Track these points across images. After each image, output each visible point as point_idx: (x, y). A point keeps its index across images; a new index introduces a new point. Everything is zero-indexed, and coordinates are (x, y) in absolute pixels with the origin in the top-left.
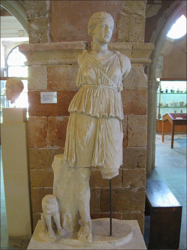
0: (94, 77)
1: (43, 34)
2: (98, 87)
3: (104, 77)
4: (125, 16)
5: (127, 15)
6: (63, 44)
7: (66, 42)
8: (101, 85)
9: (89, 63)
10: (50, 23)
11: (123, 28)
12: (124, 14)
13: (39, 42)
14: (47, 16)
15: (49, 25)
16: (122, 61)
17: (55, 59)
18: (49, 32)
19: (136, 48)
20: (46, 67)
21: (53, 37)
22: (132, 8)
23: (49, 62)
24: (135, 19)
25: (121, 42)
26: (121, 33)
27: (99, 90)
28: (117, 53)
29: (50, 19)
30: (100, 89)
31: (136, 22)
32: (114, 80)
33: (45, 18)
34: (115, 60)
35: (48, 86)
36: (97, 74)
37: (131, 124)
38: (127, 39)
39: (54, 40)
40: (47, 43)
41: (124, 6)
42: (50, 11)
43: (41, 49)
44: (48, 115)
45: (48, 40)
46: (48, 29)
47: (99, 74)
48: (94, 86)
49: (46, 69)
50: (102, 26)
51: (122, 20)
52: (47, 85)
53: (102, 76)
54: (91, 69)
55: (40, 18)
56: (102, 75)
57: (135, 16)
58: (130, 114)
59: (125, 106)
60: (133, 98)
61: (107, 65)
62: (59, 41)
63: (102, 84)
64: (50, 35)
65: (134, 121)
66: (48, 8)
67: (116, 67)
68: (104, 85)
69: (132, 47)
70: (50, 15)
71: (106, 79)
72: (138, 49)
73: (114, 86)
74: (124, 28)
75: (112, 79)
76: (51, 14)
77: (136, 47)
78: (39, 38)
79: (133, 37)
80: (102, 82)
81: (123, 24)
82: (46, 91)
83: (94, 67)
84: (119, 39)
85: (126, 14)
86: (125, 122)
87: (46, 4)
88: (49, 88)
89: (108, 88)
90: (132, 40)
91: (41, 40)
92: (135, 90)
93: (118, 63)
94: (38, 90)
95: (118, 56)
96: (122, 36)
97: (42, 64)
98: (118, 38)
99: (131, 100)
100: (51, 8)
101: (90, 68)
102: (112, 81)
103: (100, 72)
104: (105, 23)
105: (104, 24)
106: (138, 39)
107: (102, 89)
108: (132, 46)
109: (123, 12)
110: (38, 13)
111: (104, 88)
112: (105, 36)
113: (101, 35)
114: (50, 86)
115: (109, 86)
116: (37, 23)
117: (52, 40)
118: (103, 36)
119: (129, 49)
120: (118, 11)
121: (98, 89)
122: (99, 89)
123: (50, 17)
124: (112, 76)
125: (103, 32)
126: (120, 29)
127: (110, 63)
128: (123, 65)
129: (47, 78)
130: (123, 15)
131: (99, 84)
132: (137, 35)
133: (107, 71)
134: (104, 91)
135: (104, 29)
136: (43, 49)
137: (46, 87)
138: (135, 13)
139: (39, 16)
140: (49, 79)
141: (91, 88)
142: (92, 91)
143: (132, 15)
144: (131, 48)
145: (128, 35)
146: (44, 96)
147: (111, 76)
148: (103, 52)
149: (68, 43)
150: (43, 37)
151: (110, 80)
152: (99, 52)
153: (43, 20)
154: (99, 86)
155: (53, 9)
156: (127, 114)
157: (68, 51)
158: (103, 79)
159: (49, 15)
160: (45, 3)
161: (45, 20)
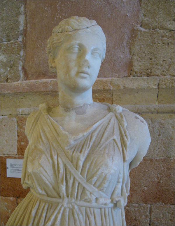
0: (48, 176)
1: (13, 68)
2: (58, 204)
3: (74, 178)
4: (145, 32)
5: (147, 31)
6: (41, 83)
7: (46, 79)
8: (66, 200)
9: (43, 138)
10: (24, 51)
11: (142, 53)
12: (142, 29)
13: (7, 81)
14: (20, 39)
15: (22, 53)
16: (125, 132)
17: (30, 106)
18: (21, 64)
19: (165, 87)
20: (15, 120)
21: (28, 71)
22: (157, 19)
23: (20, 111)
24: (162, 37)
25: (138, 76)
26: (138, 61)
27: (61, 212)
28: (115, 111)
29: (24, 44)
30: (62, 209)
31: (164, 42)
32: (100, 185)
33: (16, 44)
34: (108, 129)
35: (18, 149)
36: (56, 170)
37: (157, 220)
38: (150, 71)
39: (30, 76)
40: (18, 81)
41: (142, 17)
42: (25, 33)
43: (7, 92)
44: (18, 195)
45: (19, 76)
46: (21, 60)
47: (62, 170)
48: (49, 199)
49: (16, 121)
50: (69, 49)
51: (139, 40)
52: (16, 148)
53: (68, 177)
54: (43, 156)
55: (10, 43)
56: (70, 172)
57: (162, 31)
58: (155, 202)
59: (146, 188)
60: (160, 174)
61: (83, 147)
62: (37, 78)
63: (68, 196)
64: (23, 68)
65: (163, 215)
66: (21, 28)
67: (107, 151)
68: (73, 200)
69: (158, 85)
70: (25, 38)
71: (79, 183)
72: (170, 87)
73: (102, 201)
74: (144, 53)
75: (94, 185)
76: (25, 36)
77: (165, 84)
78: (7, 73)
79: (160, 67)
80: (70, 190)
81: (142, 46)
82: (15, 158)
83: (50, 150)
84: (136, 72)
85: (146, 29)
86: (147, 216)
87: (19, 23)
88: (20, 154)
89: (86, 207)
90: (157, 72)
91: (9, 76)
92: (165, 160)
93: (114, 140)
94: (4, 155)
95: (116, 117)
96: (140, 66)
97: (11, 115)
98: (134, 71)
99: (158, 178)
100: (26, 27)
101: (42, 152)
102: (96, 190)
103: (65, 166)
104: (78, 42)
105: (75, 42)
106: (168, 71)
107: (68, 210)
108: (157, 83)
109: (141, 26)
110: (7, 36)
111: (74, 208)
112: (78, 73)
113: (68, 70)
114: (21, 149)
115: (86, 201)
116: (5, 51)
117: (27, 76)
118: (73, 73)
119: (153, 88)
120: (132, 24)
121: (58, 208)
122: (60, 209)
123: (25, 42)
124: (95, 178)
125: (73, 64)
126: (136, 55)
127: (94, 139)
128: (128, 143)
129: (17, 137)
130: (141, 31)
131: (62, 196)
132: (166, 63)
133: (81, 164)
134: (73, 216)
135: (74, 57)
136: (9, 92)
137: (16, 151)
138: (161, 27)
139: (9, 41)
140: (20, 138)
141: (42, 205)
142: (44, 215)
143: (156, 30)
144: (156, 87)
145: (151, 64)
146: (11, 165)
147: (92, 177)
148: (80, 110)
149: (49, 80)
150: (13, 72)
151: (90, 188)
152: (69, 111)
153: (13, 46)
154: (61, 200)
155: (28, 29)
156: (150, 203)
157: (49, 94)
158: (70, 185)
159: (23, 38)
160: (17, 20)
161: (17, 45)
